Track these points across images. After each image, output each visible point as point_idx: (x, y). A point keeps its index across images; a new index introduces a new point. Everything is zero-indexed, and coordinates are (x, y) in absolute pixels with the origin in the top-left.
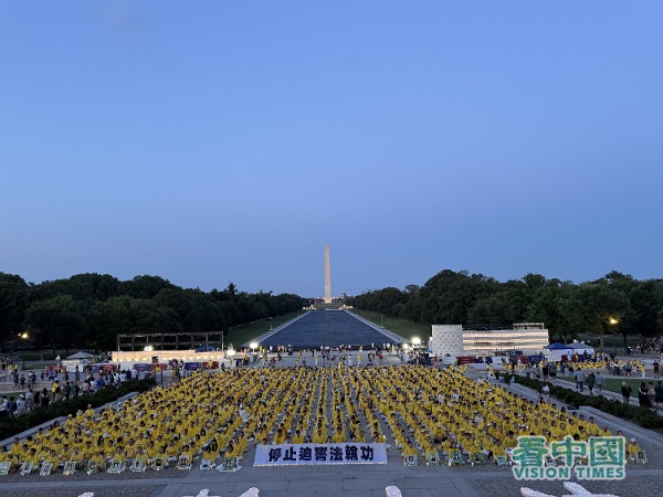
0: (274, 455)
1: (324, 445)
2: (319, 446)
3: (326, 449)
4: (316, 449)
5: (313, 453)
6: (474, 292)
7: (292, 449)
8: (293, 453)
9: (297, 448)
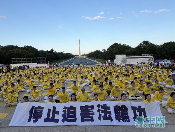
0: (35, 114)
1: (89, 104)
2: (84, 104)
3: (92, 107)
4: (81, 108)
5: (78, 111)
6: (124, 49)
7: (54, 108)
8: (55, 112)
9: (60, 107)
